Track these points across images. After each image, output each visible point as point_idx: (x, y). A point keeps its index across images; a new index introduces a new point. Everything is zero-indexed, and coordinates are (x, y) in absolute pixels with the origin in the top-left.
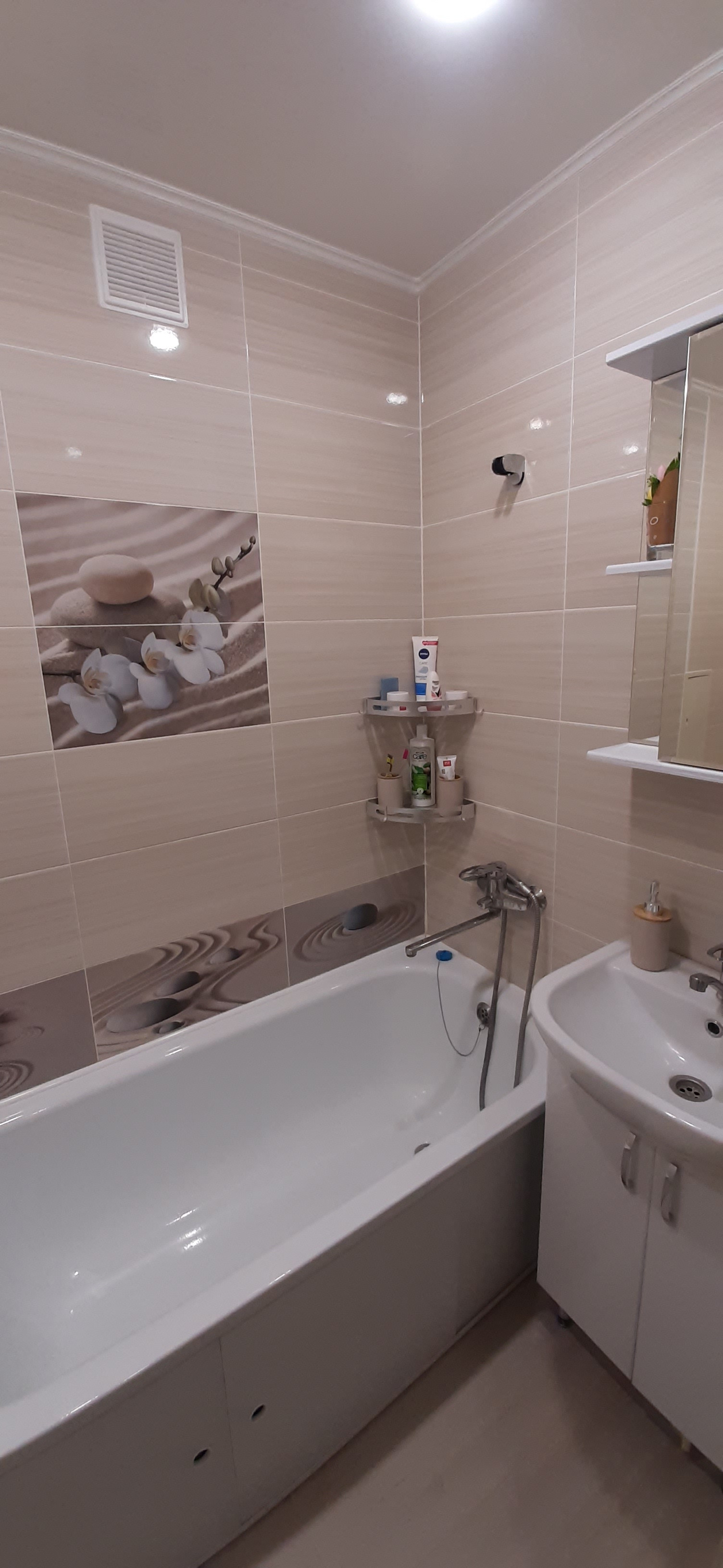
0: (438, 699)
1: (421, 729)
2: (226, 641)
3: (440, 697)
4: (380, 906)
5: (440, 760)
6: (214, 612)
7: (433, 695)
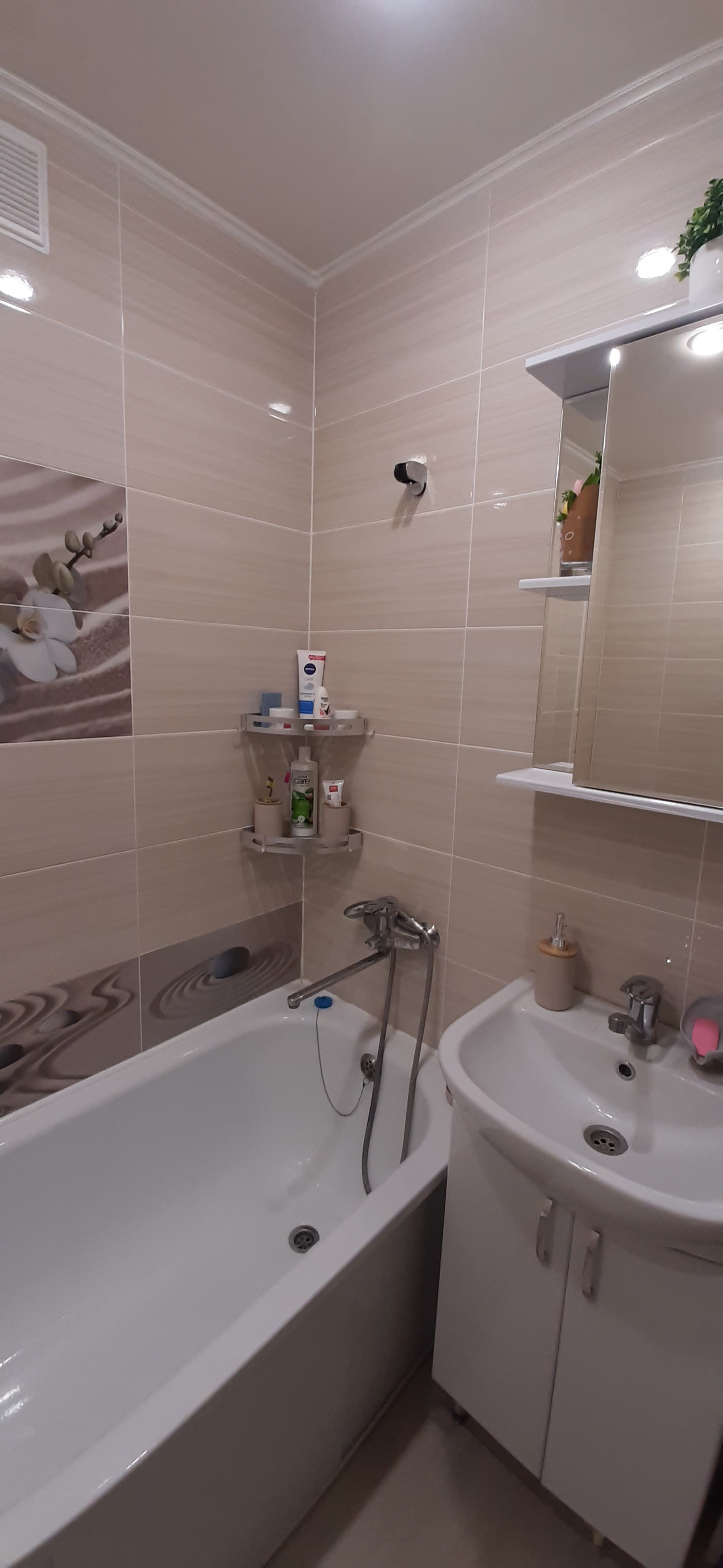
0: (327, 717)
1: (304, 751)
2: (79, 633)
3: (329, 715)
4: (252, 949)
5: (326, 785)
6: (67, 597)
7: (322, 713)
